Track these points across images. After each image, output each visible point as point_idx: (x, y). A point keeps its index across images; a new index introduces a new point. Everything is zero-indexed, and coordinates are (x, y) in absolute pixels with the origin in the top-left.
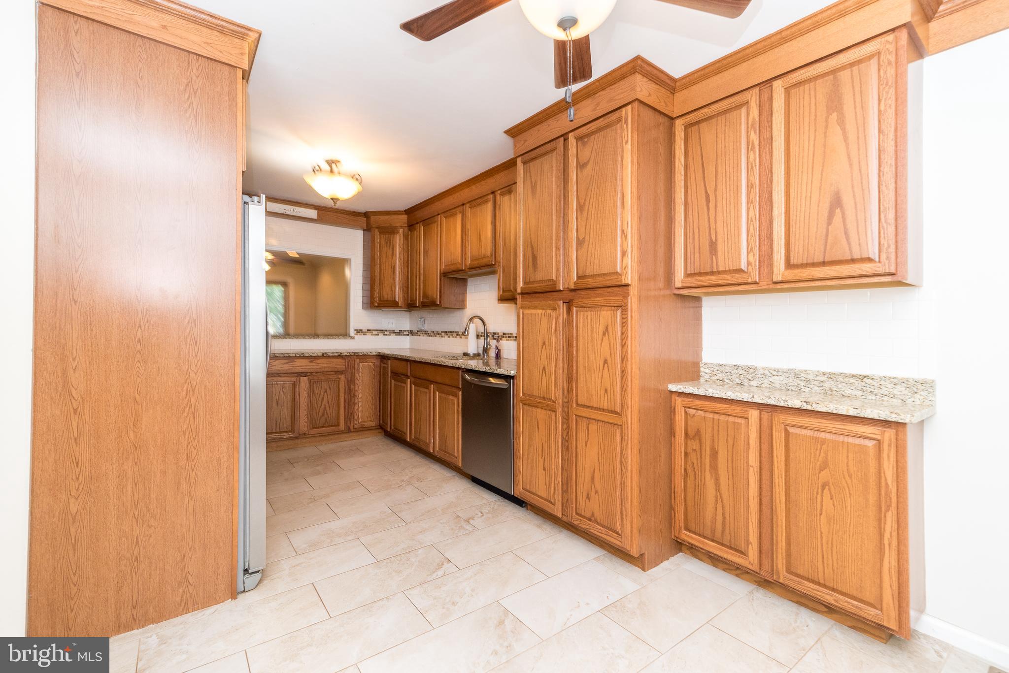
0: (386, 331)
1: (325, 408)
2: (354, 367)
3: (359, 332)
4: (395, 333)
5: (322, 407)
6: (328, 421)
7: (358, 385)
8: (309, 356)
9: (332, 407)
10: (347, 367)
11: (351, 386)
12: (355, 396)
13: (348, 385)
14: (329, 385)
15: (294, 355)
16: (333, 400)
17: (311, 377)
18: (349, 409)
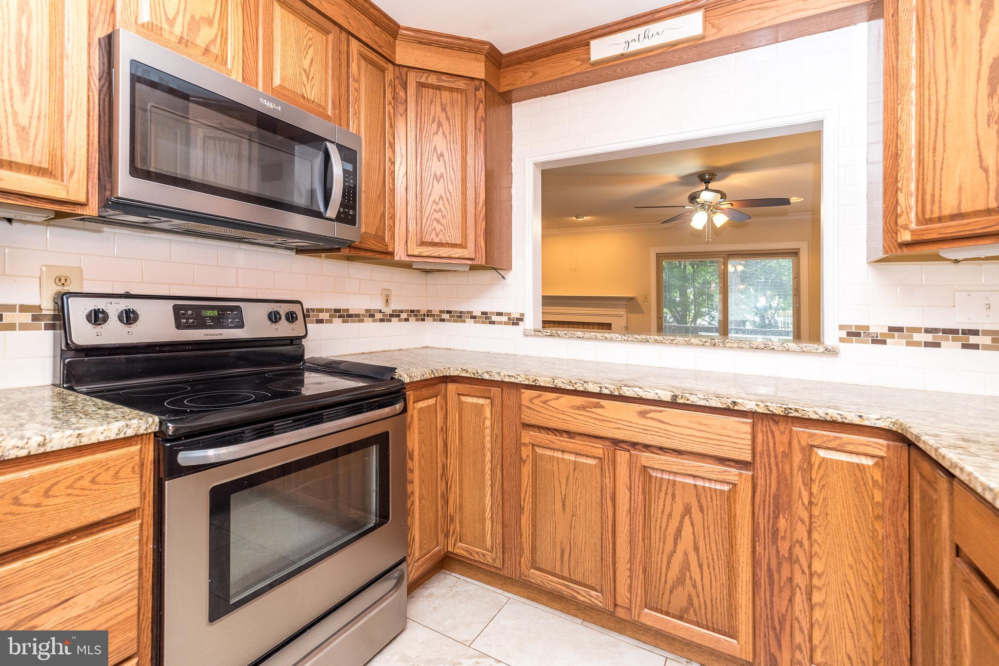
0: (975, 333)
1: (686, 566)
2: (788, 455)
3: (854, 334)
5: (678, 558)
6: (696, 605)
7: (803, 522)
8: (636, 396)
9: (709, 567)
10: (759, 448)
11: (776, 517)
12: (792, 559)
13: (766, 512)
14: (698, 496)
15: (597, 390)
16: (714, 549)
17: (646, 458)
18: (772, 596)
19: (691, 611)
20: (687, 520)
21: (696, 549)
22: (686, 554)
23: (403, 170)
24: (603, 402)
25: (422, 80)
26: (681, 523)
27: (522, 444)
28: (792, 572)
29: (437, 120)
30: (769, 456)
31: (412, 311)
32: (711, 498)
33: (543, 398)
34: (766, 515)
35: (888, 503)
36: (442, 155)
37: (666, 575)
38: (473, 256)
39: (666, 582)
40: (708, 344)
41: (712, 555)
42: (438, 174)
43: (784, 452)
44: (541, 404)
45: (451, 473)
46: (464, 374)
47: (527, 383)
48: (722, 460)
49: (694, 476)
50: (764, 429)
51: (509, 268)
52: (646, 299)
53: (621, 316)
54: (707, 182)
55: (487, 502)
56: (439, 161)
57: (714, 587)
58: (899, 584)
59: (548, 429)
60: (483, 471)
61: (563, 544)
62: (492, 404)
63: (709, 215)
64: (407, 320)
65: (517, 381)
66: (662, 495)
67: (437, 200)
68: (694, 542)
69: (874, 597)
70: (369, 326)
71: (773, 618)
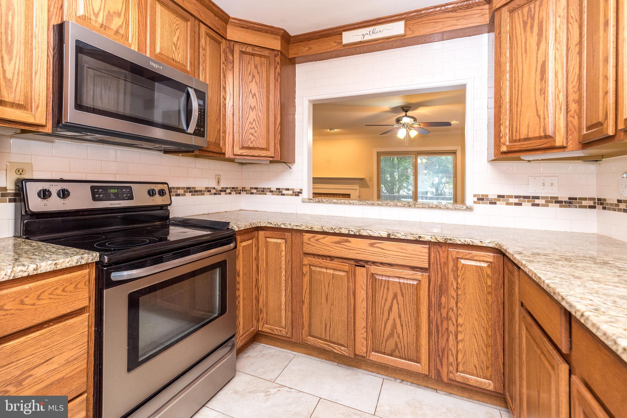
0: (538, 198)
1: (394, 326)
2: (446, 264)
3: (481, 199)
4: (561, 202)
5: (390, 322)
6: (400, 347)
7: (453, 298)
8: (368, 235)
9: (406, 326)
10: (432, 261)
11: (441, 297)
12: (448, 318)
13: (436, 294)
14: (401, 288)
15: (347, 232)
16: (409, 316)
17: (373, 269)
18: (438, 339)
19: (397, 351)
20: (395, 301)
21: (400, 317)
22: (394, 320)
23: (231, 104)
24: (350, 239)
25: (243, 50)
26: (392, 303)
27: (303, 265)
28: (448, 325)
29: (252, 74)
30: (437, 264)
31: (233, 188)
32: (408, 289)
33: (316, 238)
34: (436, 296)
35: (493, 286)
37: (384, 333)
38: (273, 155)
39: (384, 336)
40: (406, 205)
41: (408, 319)
42: (253, 106)
43: (445, 262)
44: (315, 242)
45: (261, 284)
46: (269, 225)
47: (307, 229)
48: (413, 268)
49: (399, 277)
50: (435, 250)
51: (293, 162)
52: (371, 179)
53: (356, 189)
54: (406, 111)
55: (282, 299)
56: (253, 98)
57: (409, 337)
58: (499, 326)
59: (319, 255)
60: (280, 282)
61: (326, 322)
62: (286, 242)
63: (407, 131)
64: (230, 193)
65: (301, 228)
66: (382, 288)
67: (252, 121)
68: (399, 313)
69: (487, 334)
70: (207, 197)
71: (438, 350)
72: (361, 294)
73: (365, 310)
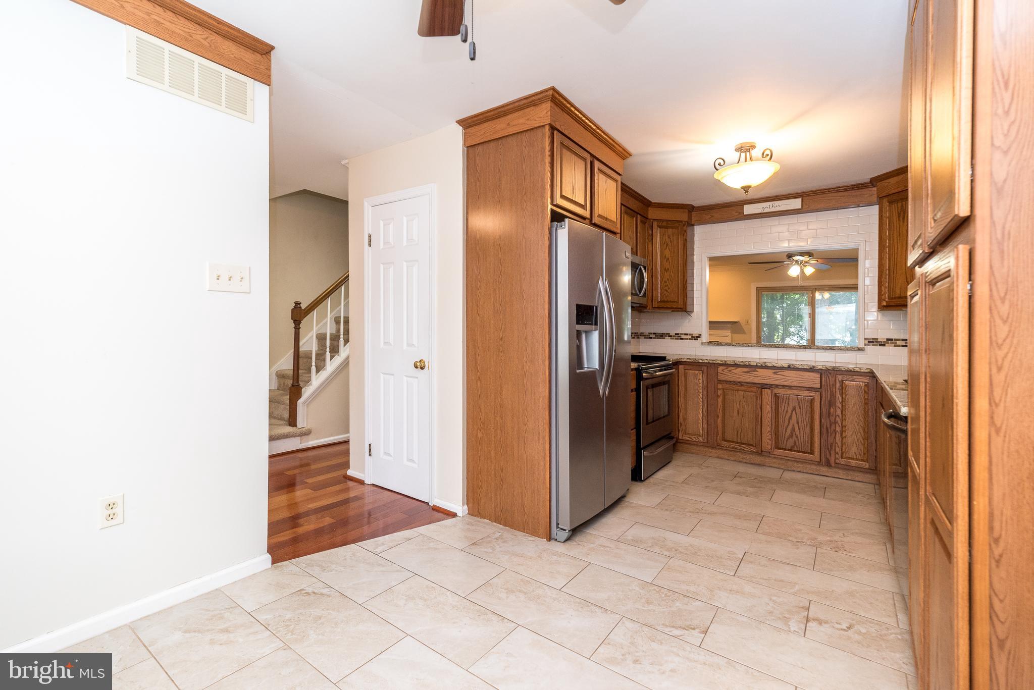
1: (793, 430)
3: (872, 341)
5: (790, 427)
6: (797, 444)
7: (839, 408)
8: (773, 366)
10: (823, 383)
11: (830, 408)
12: (836, 422)
13: (826, 406)
14: (798, 403)
15: (755, 364)
16: (805, 422)
17: (776, 391)
18: (828, 437)
19: (796, 447)
20: (794, 412)
21: (798, 423)
24: (758, 370)
25: (660, 225)
27: (718, 389)
28: (835, 427)
30: (827, 386)
32: (804, 403)
33: (729, 369)
34: (826, 408)
36: (668, 259)
37: (785, 435)
38: (682, 307)
39: (785, 438)
41: (804, 425)
43: (833, 384)
44: (728, 372)
45: (681, 405)
46: (689, 361)
47: (722, 363)
48: (808, 389)
49: (797, 396)
50: (825, 376)
51: (692, 312)
52: (748, 322)
53: (727, 336)
55: (699, 416)
57: (805, 437)
59: (732, 382)
60: (698, 403)
61: (738, 429)
62: (703, 373)
63: (801, 268)
65: (717, 362)
66: (784, 404)
68: (797, 420)
69: (864, 432)
71: (828, 445)
72: (768, 409)
73: (769, 420)
